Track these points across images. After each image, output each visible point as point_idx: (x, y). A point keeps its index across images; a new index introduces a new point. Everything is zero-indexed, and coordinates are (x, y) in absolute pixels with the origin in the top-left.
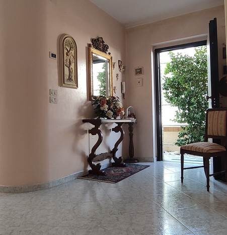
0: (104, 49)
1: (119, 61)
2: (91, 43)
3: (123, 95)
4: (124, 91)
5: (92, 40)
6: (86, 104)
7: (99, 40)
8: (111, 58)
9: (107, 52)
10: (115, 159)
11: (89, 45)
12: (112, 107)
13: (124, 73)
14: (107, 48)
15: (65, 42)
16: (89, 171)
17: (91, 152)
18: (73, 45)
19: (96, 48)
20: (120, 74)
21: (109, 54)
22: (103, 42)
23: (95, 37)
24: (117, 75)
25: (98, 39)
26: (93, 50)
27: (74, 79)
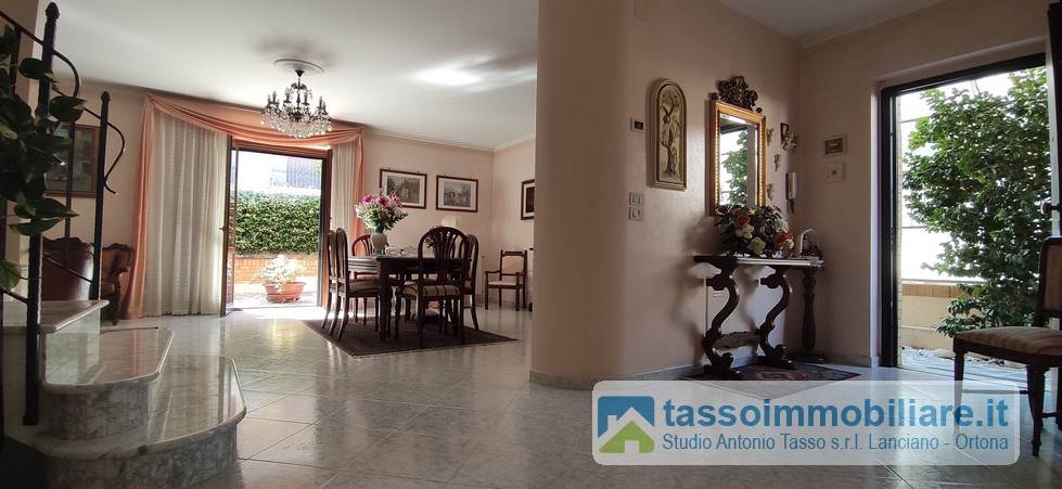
0: (747, 101)
1: (782, 125)
2: (717, 92)
3: (791, 204)
4: (794, 194)
5: (721, 85)
6: (701, 223)
7: (734, 84)
8: (764, 120)
9: (754, 108)
10: (766, 347)
11: (713, 97)
12: (762, 230)
13: (793, 152)
14: (755, 97)
15: (661, 96)
16: (705, 366)
17: (710, 327)
18: (679, 101)
19: (729, 102)
20: (784, 155)
21: (759, 110)
22: (744, 86)
23: (725, 78)
24: (777, 158)
25: (733, 81)
26: (721, 106)
27: (678, 171)
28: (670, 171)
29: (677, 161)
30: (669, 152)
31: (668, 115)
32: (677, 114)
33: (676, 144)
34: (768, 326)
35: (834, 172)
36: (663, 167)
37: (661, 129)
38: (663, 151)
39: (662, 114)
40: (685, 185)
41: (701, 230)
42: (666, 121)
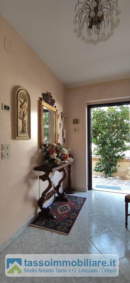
0: (52, 103)
1: (61, 113)
2: (42, 98)
3: (64, 140)
4: (65, 137)
5: (43, 95)
6: (37, 153)
7: (48, 95)
8: (57, 110)
9: (54, 106)
10: (58, 193)
11: (41, 99)
12: (60, 155)
13: (64, 122)
14: (54, 102)
15: (19, 95)
16: (39, 213)
17: (41, 196)
18: (27, 98)
19: (46, 102)
20: (62, 123)
21: (55, 107)
22: (51, 97)
23: (45, 92)
24: (60, 124)
26: (44, 103)
27: (27, 132)
28: (23, 131)
29: (26, 127)
30: (23, 122)
31: (22, 104)
32: (26, 104)
33: (26, 118)
34: (59, 186)
35: (76, 130)
36: (20, 130)
37: (19, 111)
38: (20, 122)
39: (19, 104)
40: (30, 138)
41: (37, 156)
42: (21, 107)
